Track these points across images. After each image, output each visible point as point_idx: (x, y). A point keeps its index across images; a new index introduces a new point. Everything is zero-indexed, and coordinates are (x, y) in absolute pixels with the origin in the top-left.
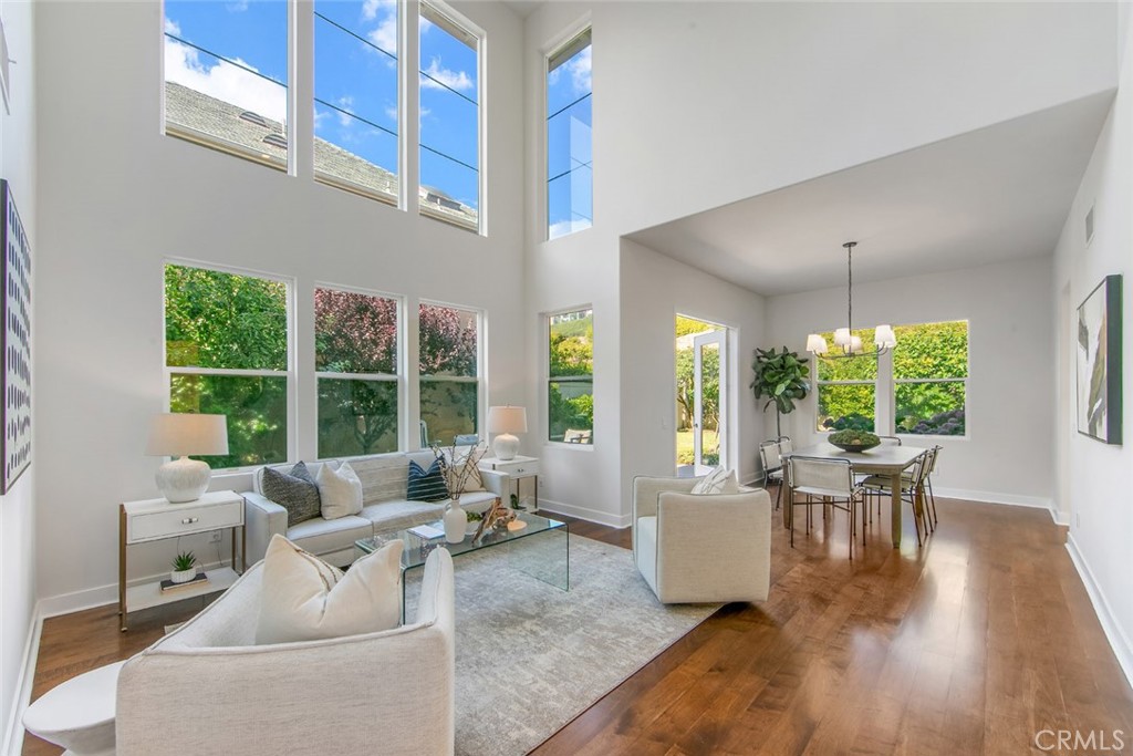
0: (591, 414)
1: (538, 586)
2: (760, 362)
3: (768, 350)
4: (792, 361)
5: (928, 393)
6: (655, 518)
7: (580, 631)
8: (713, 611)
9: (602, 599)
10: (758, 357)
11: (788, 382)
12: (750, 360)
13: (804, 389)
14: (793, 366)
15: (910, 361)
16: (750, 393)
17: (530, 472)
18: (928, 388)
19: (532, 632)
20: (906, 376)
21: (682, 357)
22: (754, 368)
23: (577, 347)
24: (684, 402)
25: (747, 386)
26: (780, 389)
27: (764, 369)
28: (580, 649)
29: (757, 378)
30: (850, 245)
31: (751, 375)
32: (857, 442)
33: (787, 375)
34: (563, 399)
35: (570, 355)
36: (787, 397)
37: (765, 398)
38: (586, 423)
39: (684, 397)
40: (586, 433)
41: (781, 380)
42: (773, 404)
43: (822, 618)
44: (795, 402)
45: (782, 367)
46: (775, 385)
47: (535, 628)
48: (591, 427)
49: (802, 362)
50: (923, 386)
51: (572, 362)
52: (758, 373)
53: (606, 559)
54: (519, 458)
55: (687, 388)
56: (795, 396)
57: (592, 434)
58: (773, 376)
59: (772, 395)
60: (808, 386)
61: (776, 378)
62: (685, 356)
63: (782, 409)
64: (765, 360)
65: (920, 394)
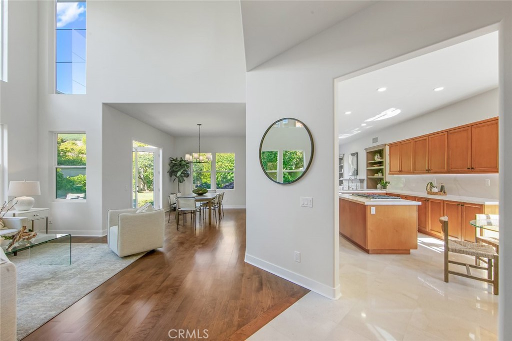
0: (85, 185)
1: (51, 268)
2: (172, 163)
3: (175, 158)
4: (183, 163)
5: (232, 175)
6: (117, 226)
7: (79, 276)
8: (142, 255)
9: (90, 263)
10: (171, 161)
11: (182, 171)
12: (168, 162)
13: (188, 174)
14: (184, 165)
15: (227, 164)
16: (167, 175)
17: (42, 215)
18: (232, 174)
19: (49, 284)
20: (226, 169)
21: (141, 158)
22: (169, 165)
23: (75, 147)
24: (141, 179)
25: (166, 172)
26: (179, 174)
27: (173, 166)
28: (78, 282)
29: (171, 169)
30: (199, 125)
31: (168, 168)
32: (201, 192)
33: (182, 168)
34: (64, 177)
35: (69, 151)
36: (182, 177)
37: (173, 177)
38: (81, 190)
39: (142, 176)
40: (82, 195)
41: (179, 170)
42: (177, 179)
43: (181, 248)
44: (185, 178)
45: (180, 165)
46: (177, 172)
47: (51, 282)
48: (85, 192)
49: (187, 163)
50: (230, 173)
51: (71, 156)
52: (171, 167)
53: (93, 249)
54: (33, 209)
55: (144, 172)
56: (185, 176)
57: (85, 195)
58: (177, 168)
59: (176, 176)
60: (189, 173)
61: (178, 169)
62: (142, 157)
63: (180, 181)
64: (174, 162)
65: (230, 176)
